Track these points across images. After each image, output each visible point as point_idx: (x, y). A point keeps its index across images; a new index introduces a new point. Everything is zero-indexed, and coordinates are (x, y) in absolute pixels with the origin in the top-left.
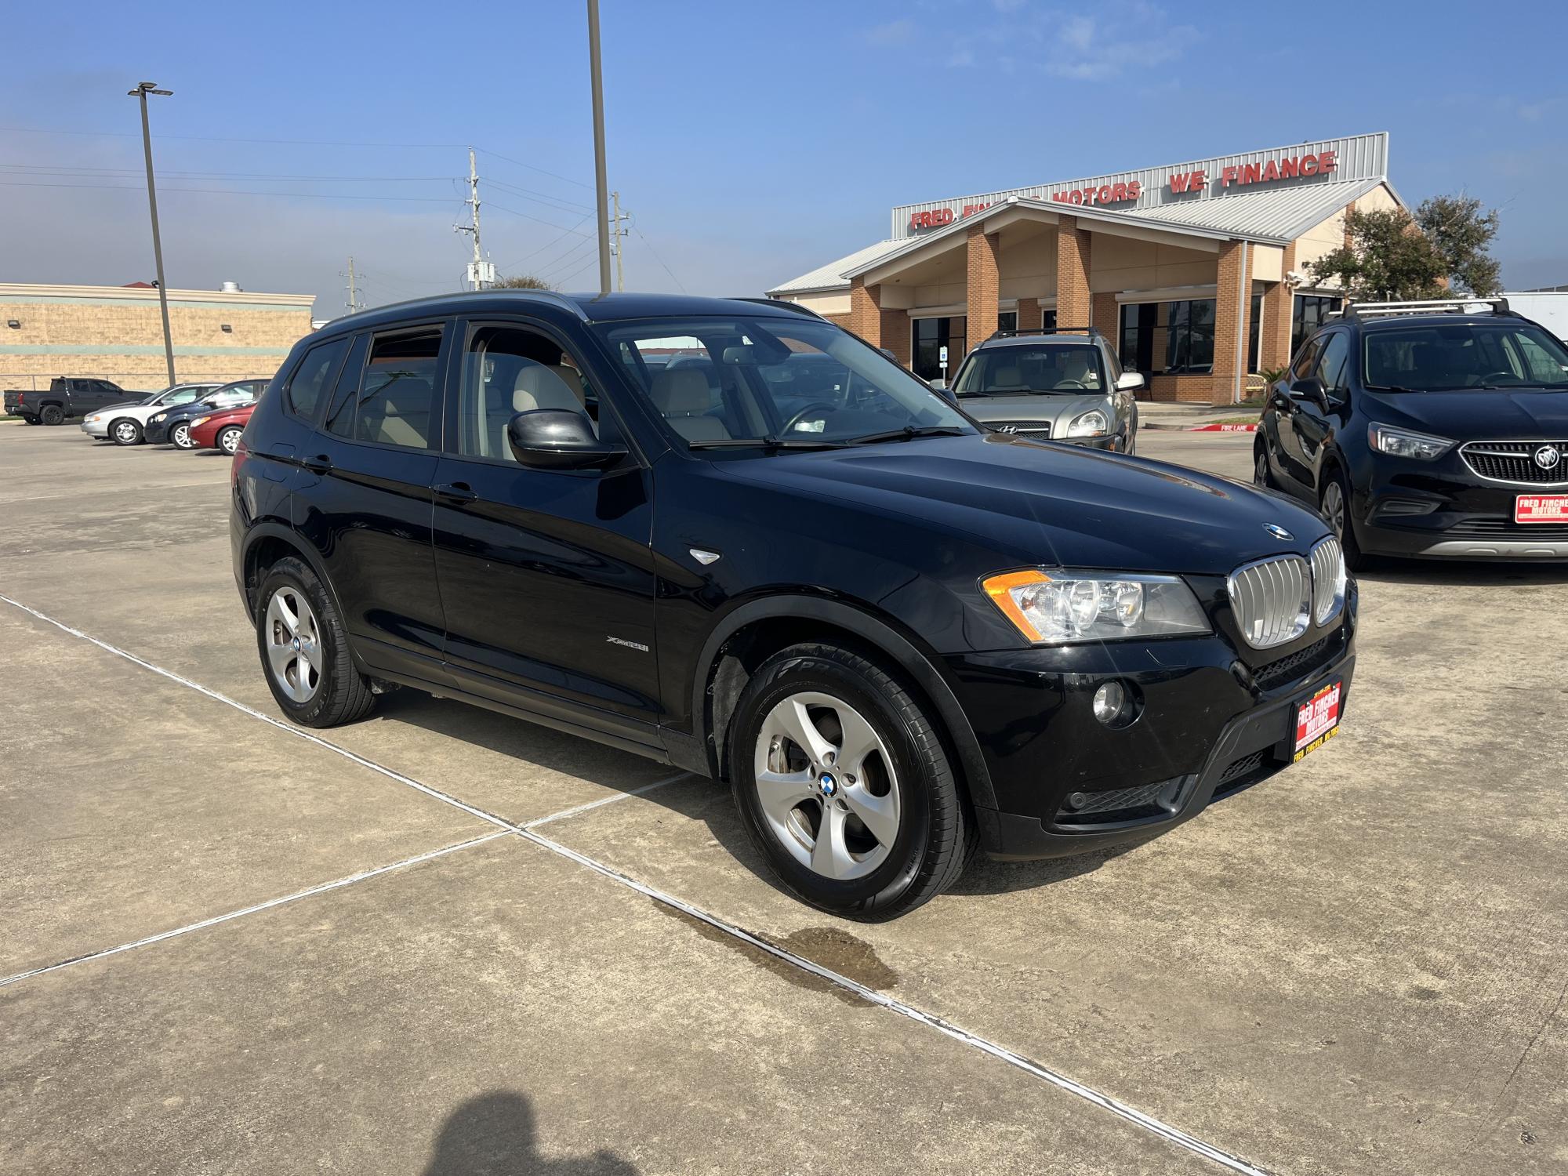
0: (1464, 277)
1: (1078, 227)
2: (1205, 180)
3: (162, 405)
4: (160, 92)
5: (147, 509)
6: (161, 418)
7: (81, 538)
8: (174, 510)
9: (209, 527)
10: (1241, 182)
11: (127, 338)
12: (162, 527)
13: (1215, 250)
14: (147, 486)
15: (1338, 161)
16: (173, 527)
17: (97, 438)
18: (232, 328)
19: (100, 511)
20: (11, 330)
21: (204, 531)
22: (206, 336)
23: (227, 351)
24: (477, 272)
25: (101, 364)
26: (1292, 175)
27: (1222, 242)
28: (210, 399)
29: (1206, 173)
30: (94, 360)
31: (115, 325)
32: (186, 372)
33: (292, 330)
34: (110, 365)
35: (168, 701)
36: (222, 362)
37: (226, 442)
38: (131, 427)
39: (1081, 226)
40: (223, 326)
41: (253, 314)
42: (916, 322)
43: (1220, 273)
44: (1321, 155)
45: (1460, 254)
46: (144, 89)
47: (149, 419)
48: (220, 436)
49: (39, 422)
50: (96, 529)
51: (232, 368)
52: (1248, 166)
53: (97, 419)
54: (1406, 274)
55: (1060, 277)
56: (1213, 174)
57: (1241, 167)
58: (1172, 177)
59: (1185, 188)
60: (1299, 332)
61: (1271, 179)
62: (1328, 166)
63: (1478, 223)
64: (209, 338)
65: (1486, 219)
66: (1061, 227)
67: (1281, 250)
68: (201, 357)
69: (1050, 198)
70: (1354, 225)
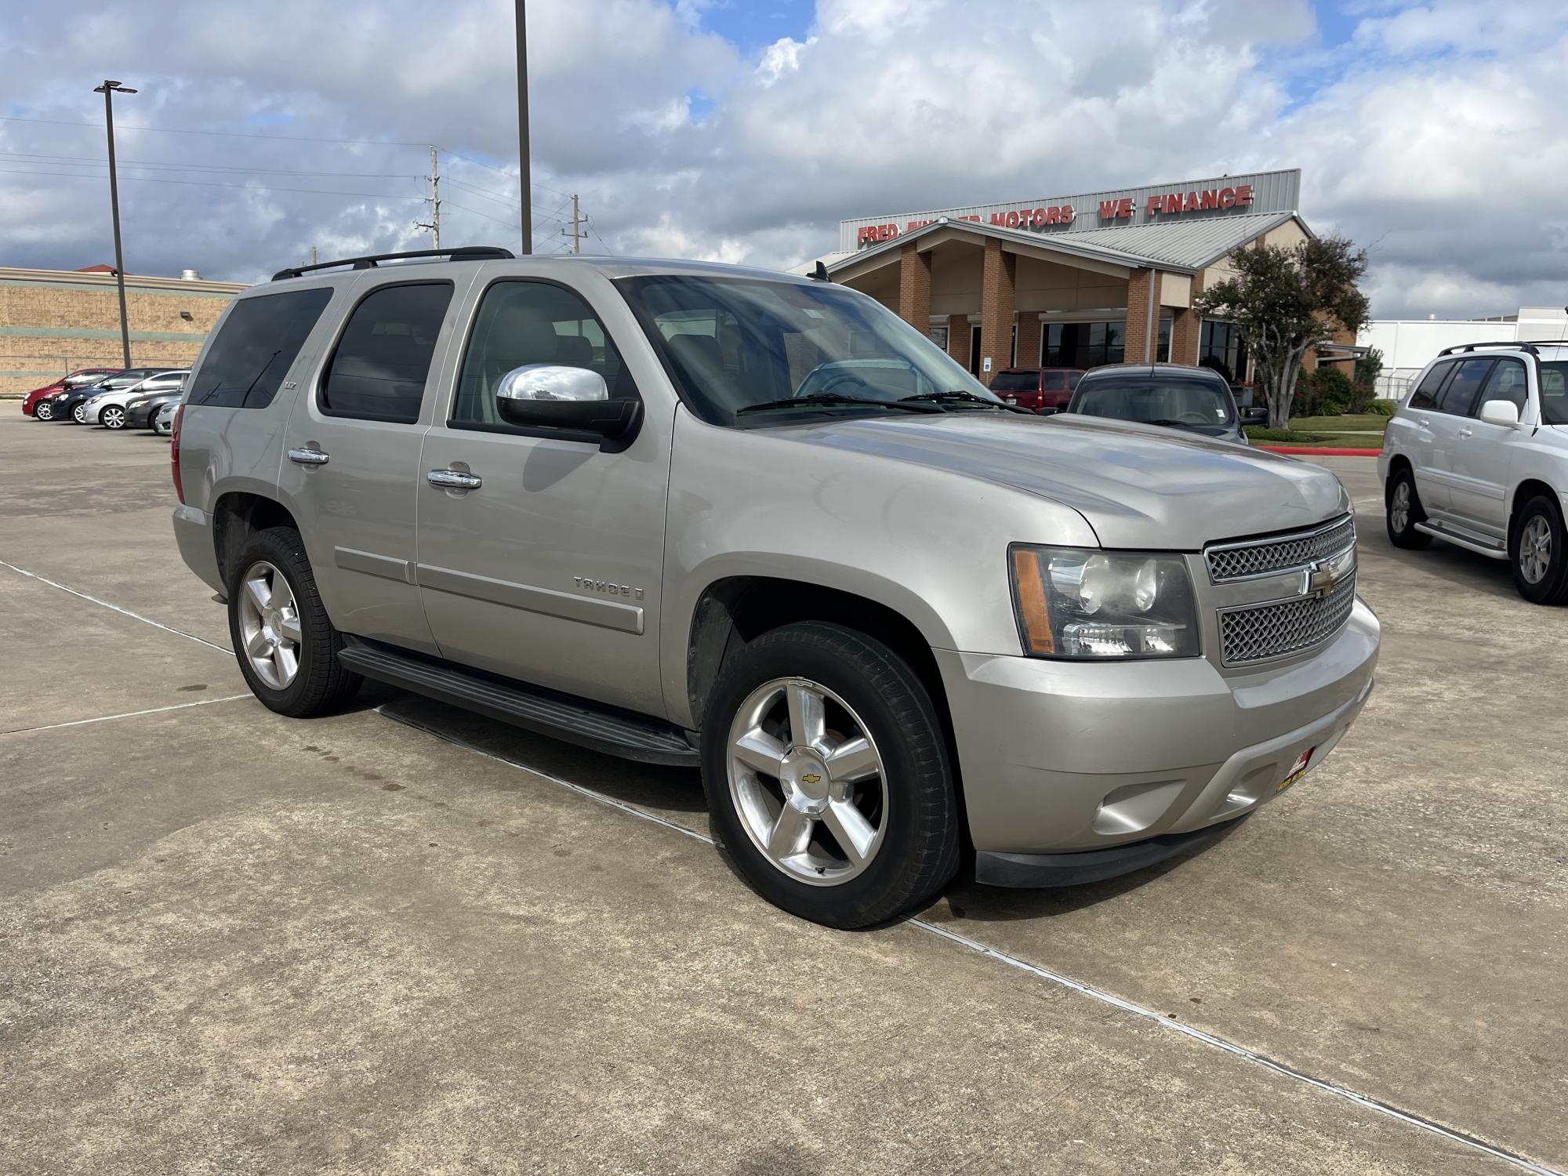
0: (1337, 311)
1: (1004, 249)
2: (1132, 208)
4: (124, 90)
5: (94, 484)
7: (32, 506)
8: (118, 485)
9: (147, 500)
10: (1165, 211)
11: (87, 322)
12: (105, 499)
13: (1125, 276)
14: (97, 464)
15: (1254, 195)
16: (115, 499)
18: (192, 315)
19: (51, 484)
21: (141, 503)
22: (165, 323)
23: (186, 338)
26: (1212, 207)
27: (1132, 268)
29: (1132, 202)
30: (54, 343)
32: (144, 356)
35: (93, 615)
36: (180, 348)
39: (1007, 249)
40: (182, 313)
41: (213, 302)
43: (1130, 298)
44: (1238, 188)
46: (108, 87)
50: (48, 499)
51: (189, 355)
52: (1172, 196)
54: (1283, 306)
55: (985, 296)
56: (1140, 202)
57: (1165, 197)
58: (1102, 203)
59: (1116, 214)
60: (1207, 355)
61: (1192, 209)
62: (1244, 199)
63: (1350, 261)
64: (169, 325)
65: (1356, 257)
66: (987, 248)
67: (1190, 279)
68: (159, 342)
69: (989, 219)
70: (1239, 259)
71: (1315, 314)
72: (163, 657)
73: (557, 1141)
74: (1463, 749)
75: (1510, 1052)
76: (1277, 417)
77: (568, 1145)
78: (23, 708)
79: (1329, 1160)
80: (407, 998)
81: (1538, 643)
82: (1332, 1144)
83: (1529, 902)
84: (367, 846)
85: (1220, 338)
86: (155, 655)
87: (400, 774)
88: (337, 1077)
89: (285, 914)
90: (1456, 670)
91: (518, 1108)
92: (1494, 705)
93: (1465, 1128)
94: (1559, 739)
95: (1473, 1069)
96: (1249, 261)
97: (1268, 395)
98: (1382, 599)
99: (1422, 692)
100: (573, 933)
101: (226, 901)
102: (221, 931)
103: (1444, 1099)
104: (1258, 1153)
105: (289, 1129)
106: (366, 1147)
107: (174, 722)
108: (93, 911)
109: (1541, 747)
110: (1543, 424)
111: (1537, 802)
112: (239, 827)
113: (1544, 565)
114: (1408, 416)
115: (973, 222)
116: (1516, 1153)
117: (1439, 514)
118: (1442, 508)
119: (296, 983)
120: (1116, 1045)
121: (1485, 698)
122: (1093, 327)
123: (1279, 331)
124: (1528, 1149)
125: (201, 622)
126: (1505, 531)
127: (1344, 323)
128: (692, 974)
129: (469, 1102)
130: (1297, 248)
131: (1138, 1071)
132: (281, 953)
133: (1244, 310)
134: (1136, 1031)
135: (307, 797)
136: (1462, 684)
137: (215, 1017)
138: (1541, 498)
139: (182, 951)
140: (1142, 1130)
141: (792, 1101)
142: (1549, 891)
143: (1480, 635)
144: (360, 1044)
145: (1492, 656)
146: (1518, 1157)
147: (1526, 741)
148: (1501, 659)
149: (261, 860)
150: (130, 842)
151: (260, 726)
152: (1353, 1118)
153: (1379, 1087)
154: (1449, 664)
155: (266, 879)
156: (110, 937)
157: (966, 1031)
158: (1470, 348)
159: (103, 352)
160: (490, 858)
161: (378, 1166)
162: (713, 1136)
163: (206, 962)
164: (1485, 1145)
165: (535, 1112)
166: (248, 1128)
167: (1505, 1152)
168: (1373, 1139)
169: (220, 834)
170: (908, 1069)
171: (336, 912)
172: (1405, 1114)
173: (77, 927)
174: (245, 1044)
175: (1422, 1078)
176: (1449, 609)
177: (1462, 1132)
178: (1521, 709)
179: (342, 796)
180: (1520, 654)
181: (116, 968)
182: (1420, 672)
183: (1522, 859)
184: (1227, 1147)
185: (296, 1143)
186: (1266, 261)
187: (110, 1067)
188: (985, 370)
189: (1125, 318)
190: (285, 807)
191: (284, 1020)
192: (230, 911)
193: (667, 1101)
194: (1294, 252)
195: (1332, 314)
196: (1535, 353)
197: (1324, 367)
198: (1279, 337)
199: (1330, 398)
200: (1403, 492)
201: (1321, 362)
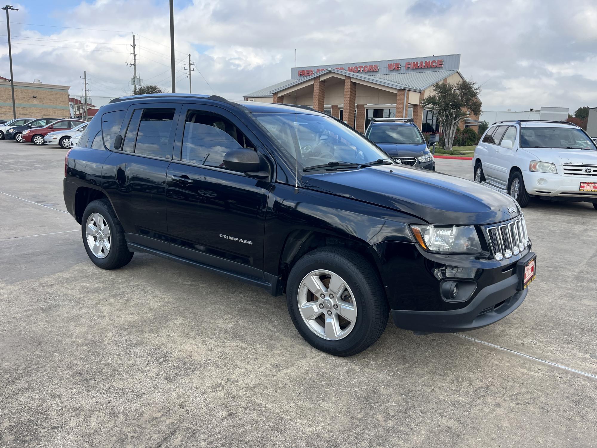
1: (352, 81)
2: (400, 66)
3: (12, 126)
4: (13, 9)
6: (11, 131)
10: (411, 68)
12: (16, 166)
13: (396, 92)
14: (9, 154)
15: (444, 63)
16: (20, 167)
18: (37, 97)
23: (35, 106)
26: (428, 67)
27: (398, 89)
29: (400, 64)
32: (19, 113)
36: (33, 110)
37: (36, 141)
40: (33, 96)
41: (45, 92)
43: (398, 100)
44: (438, 60)
45: (468, 100)
46: (7, 8)
47: (7, 131)
48: (33, 138)
51: (36, 113)
52: (414, 63)
54: (451, 105)
55: (345, 98)
56: (403, 64)
57: (412, 63)
58: (389, 64)
59: (394, 69)
60: (425, 122)
61: (421, 68)
62: (440, 65)
63: (475, 89)
64: (28, 101)
65: (477, 88)
66: (346, 80)
67: (419, 94)
68: (25, 107)
69: (347, 69)
70: (436, 87)
71: (462, 108)
76: (448, 145)
77: (208, 330)
78: (14, 231)
80: (159, 302)
85: (430, 116)
88: (143, 317)
89: (118, 283)
91: (194, 323)
96: (440, 88)
97: (445, 138)
102: (100, 287)
105: (132, 327)
106: (154, 330)
107: (67, 236)
108: (59, 282)
110: (520, 148)
113: (517, 195)
114: (481, 145)
115: (342, 70)
117: (489, 178)
118: (491, 177)
119: (126, 298)
122: (384, 111)
123: (449, 114)
126: (507, 183)
127: (473, 112)
129: (180, 322)
130: (457, 84)
132: (120, 292)
133: (437, 106)
137: (105, 305)
138: (517, 172)
139: (90, 291)
141: (268, 322)
144: (148, 311)
150: (64, 267)
156: (67, 288)
158: (502, 122)
163: (98, 294)
165: (199, 324)
166: (121, 327)
171: (133, 283)
173: (56, 286)
174: (115, 310)
181: (71, 295)
185: (135, 329)
186: (446, 89)
187: (77, 316)
189: (396, 108)
191: (125, 306)
192: (101, 283)
193: (234, 322)
194: (456, 85)
195: (469, 108)
196: (520, 124)
197: (467, 128)
198: (449, 116)
199: (469, 139)
200: (479, 171)
201: (466, 126)
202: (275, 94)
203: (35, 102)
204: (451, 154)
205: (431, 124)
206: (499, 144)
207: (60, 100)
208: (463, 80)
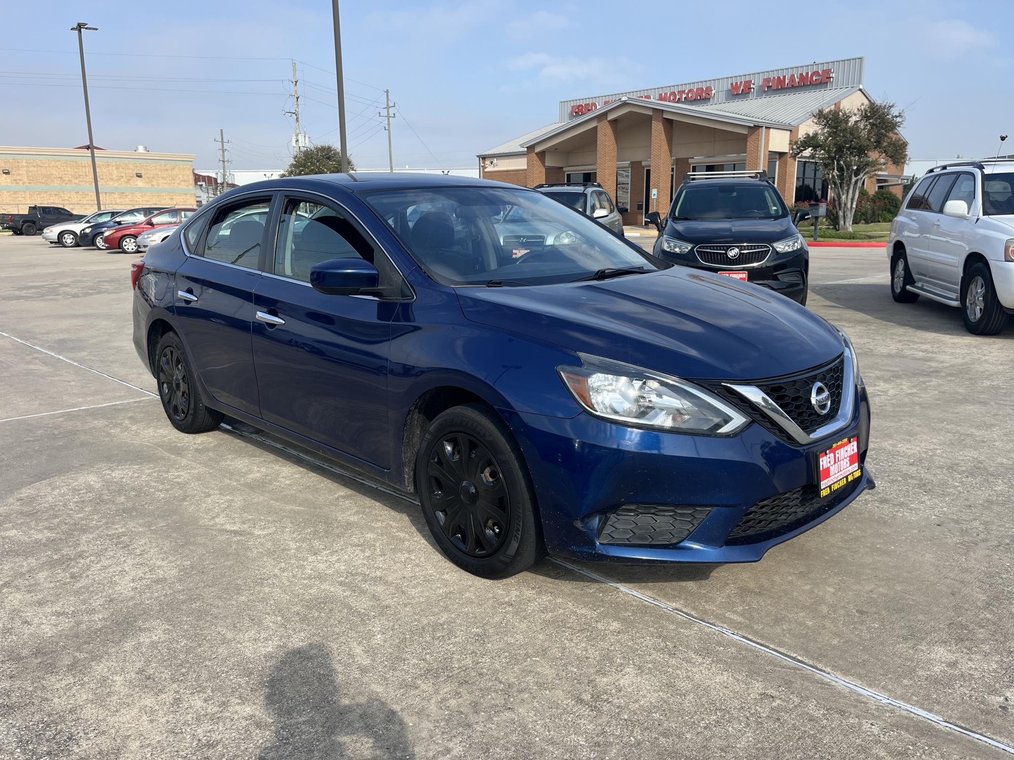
0: (885, 151)
1: (664, 116)
2: (752, 86)
3: (90, 223)
4: (90, 29)
5: (65, 281)
6: (88, 231)
7: (23, 295)
8: (80, 281)
10: (774, 87)
11: (77, 181)
12: (70, 290)
13: (745, 132)
14: (71, 269)
15: (834, 75)
16: (75, 290)
17: (51, 243)
18: (143, 175)
19: (39, 282)
20: (4, 175)
21: (90, 291)
22: (126, 180)
23: (140, 190)
24: (297, 141)
25: (61, 197)
26: (806, 84)
27: (749, 127)
28: (118, 219)
29: (753, 82)
30: (56, 195)
31: (69, 173)
32: (114, 202)
33: (180, 176)
34: (67, 198)
35: (36, 358)
36: (137, 197)
37: (125, 246)
38: (72, 236)
39: (666, 116)
40: (137, 174)
41: (156, 166)
42: (569, 176)
43: (748, 147)
44: (823, 71)
45: (881, 137)
46: (80, 27)
47: (81, 231)
48: (121, 242)
49: (21, 234)
50: (34, 290)
51: (142, 201)
52: (779, 78)
53: (51, 231)
54: (848, 149)
55: (652, 148)
56: (757, 82)
57: (774, 78)
58: (732, 84)
59: (740, 91)
60: (801, 184)
61: (793, 86)
62: (827, 78)
63: (893, 117)
64: (128, 181)
65: (898, 115)
66: (654, 116)
67: (789, 132)
68: (123, 193)
69: (657, 97)
70: (819, 118)
71: (870, 154)
72: (70, 382)
73: (201, 661)
74: (888, 424)
75: (844, 607)
76: (844, 223)
77: (207, 663)
79: (694, 670)
80: (141, 579)
81: (968, 359)
82: (700, 660)
83: (894, 517)
84: (153, 490)
85: (810, 173)
86: (65, 381)
87: (191, 448)
88: (79, 624)
89: (84, 531)
90: (904, 376)
91: (185, 641)
92: (920, 397)
93: (794, 652)
94: (957, 417)
95: (813, 617)
96: (826, 119)
97: (838, 208)
98: (873, 334)
99: (874, 390)
100: (263, 540)
101: (51, 523)
102: (41, 540)
103: (788, 635)
104: (650, 666)
105: (37, 653)
106: (80, 663)
109: (943, 422)
110: (983, 215)
111: (925, 456)
112: (76, 480)
113: (981, 309)
114: (903, 215)
115: (647, 100)
116: (824, 669)
117: (923, 279)
118: (925, 276)
119: (75, 570)
120: (584, 603)
121: (916, 393)
123: (846, 166)
124: (833, 666)
125: (102, 361)
126: (959, 288)
127: (890, 159)
128: (328, 563)
129: (155, 638)
130: (858, 109)
131: (592, 618)
132: (72, 553)
133: (822, 151)
134: (601, 595)
135: (126, 462)
136: (904, 385)
137: (18, 589)
138: (980, 265)
139: (13, 551)
140: (580, 652)
141: (361, 637)
142: (911, 509)
143: (930, 355)
144: (101, 605)
145: (932, 367)
146: (824, 671)
147: (933, 419)
148: (938, 369)
149: (82, 499)
150: (6, 489)
151: (114, 421)
152: (719, 644)
153: (747, 627)
154: (901, 373)
155: (81, 510)
157: (490, 595)
158: (944, 168)
159: (88, 200)
160: (228, 497)
161: (84, 674)
162: (302, 657)
163: (25, 557)
164: (805, 664)
165: (194, 644)
166: (13, 652)
167: (817, 668)
168: (729, 658)
169: (63, 484)
170: (444, 617)
172: (758, 643)
174: (30, 604)
175: (777, 621)
176: (915, 340)
177: (792, 655)
178: (938, 400)
179: (149, 462)
180: (952, 366)
182: (878, 378)
183: (899, 490)
184: (631, 662)
185: (39, 660)
186: (837, 119)
188: (653, 197)
189: (745, 161)
190: (110, 469)
191: (60, 591)
192: (50, 529)
193: (282, 637)
194: (856, 111)
195: (882, 153)
196: (981, 168)
197: (881, 190)
198: (845, 170)
199: (885, 210)
200: (901, 265)
201: (879, 186)
202: (531, 148)
203: (140, 183)
204: (850, 238)
205: (812, 186)
206: (941, 211)
207: (179, 178)
208: (870, 101)
